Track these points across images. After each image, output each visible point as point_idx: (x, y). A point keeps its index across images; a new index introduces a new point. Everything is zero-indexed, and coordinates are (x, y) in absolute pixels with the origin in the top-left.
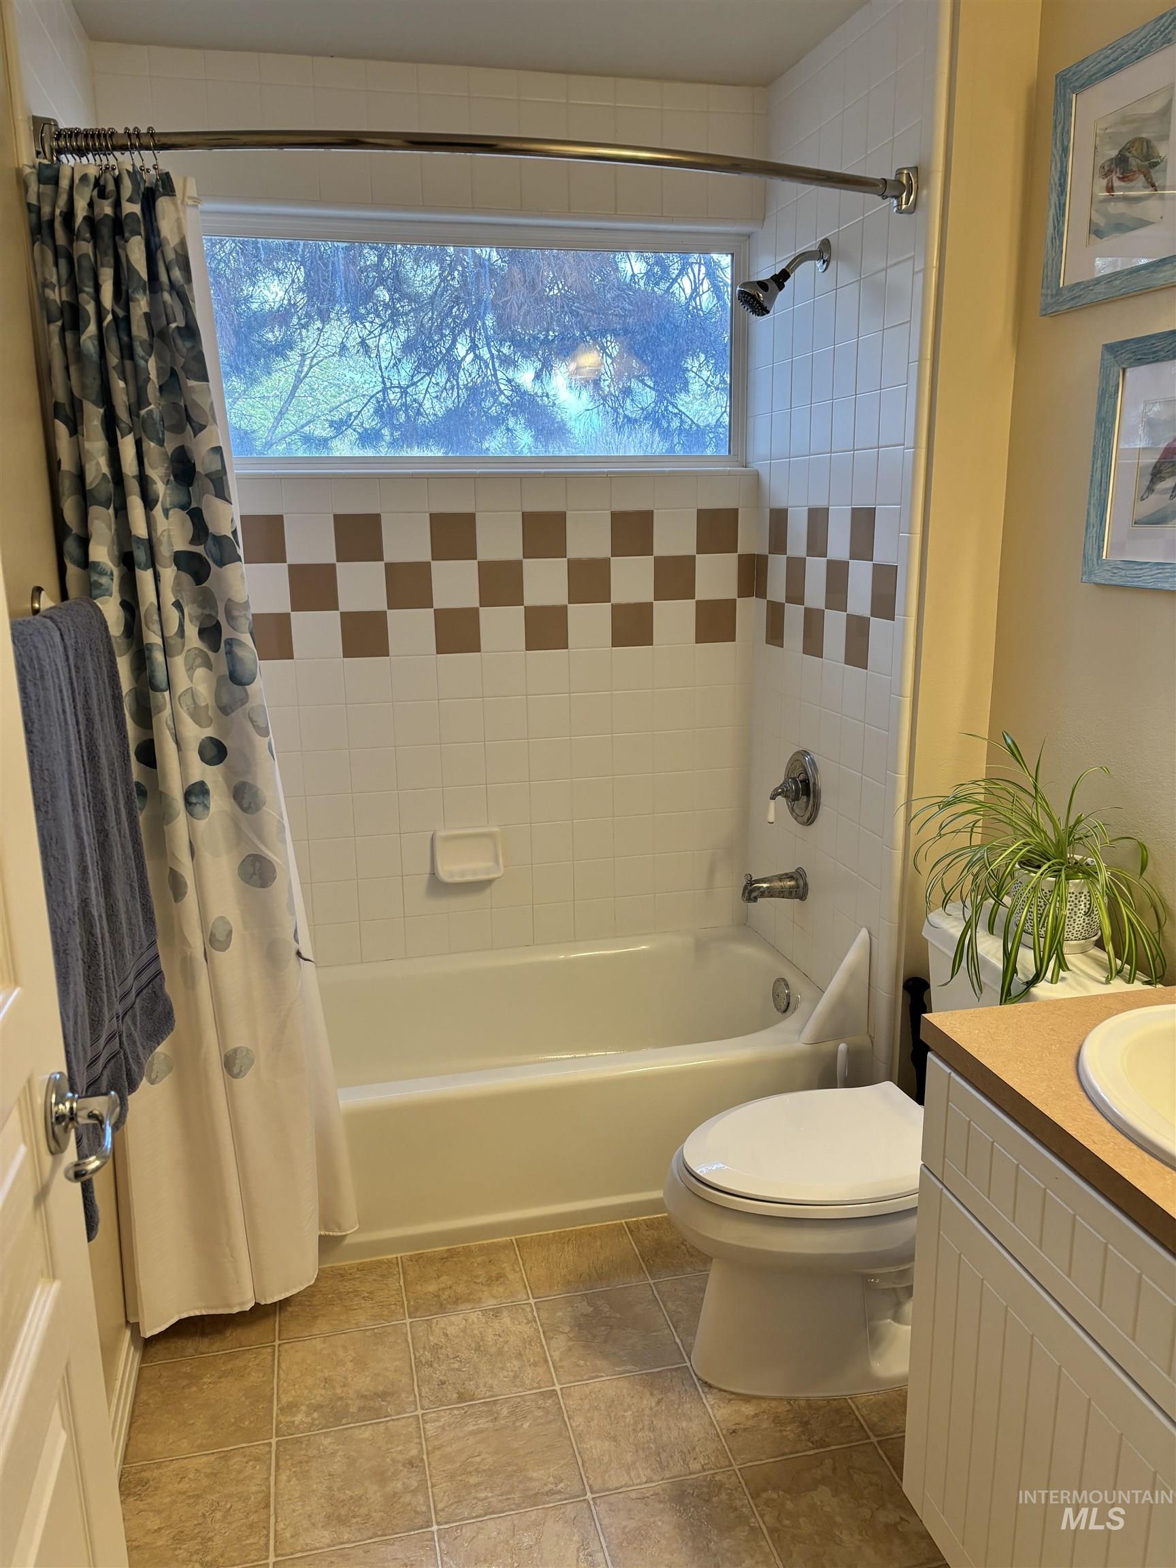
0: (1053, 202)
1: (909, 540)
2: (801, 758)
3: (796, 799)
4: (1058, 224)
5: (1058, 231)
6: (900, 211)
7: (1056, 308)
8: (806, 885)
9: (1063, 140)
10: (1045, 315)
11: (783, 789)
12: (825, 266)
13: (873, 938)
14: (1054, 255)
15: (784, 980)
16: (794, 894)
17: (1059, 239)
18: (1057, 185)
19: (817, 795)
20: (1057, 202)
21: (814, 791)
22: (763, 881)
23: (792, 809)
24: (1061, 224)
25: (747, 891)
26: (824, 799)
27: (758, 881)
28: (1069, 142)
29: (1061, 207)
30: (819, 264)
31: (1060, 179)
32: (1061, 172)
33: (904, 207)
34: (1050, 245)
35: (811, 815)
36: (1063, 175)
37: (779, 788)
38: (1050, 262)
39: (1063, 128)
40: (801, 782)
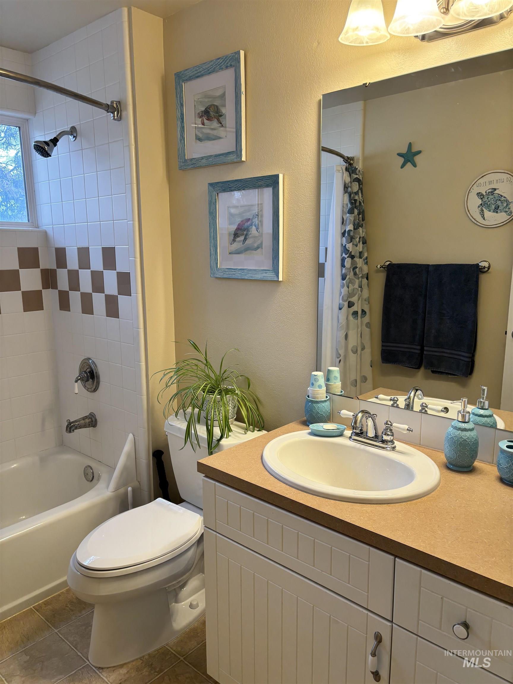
0: (179, 125)
1: (135, 261)
2: (87, 361)
3: (88, 380)
4: (182, 134)
5: (182, 137)
6: (114, 119)
7: (185, 167)
8: (96, 420)
9: (180, 101)
10: (181, 170)
11: (81, 377)
12: (74, 139)
13: (135, 437)
14: (182, 146)
15: (89, 466)
16: (91, 425)
17: (183, 140)
18: (180, 119)
19: (98, 378)
20: (181, 126)
21: (96, 376)
22: (76, 421)
23: (85, 386)
24: (183, 134)
25: (68, 428)
26: (102, 379)
27: (73, 422)
28: (183, 102)
29: (183, 127)
30: (71, 137)
31: (181, 116)
32: (181, 113)
33: (116, 117)
34: (179, 142)
35: (96, 387)
36: (182, 115)
37: (79, 376)
38: (180, 149)
39: (180, 96)
40: (89, 373)
